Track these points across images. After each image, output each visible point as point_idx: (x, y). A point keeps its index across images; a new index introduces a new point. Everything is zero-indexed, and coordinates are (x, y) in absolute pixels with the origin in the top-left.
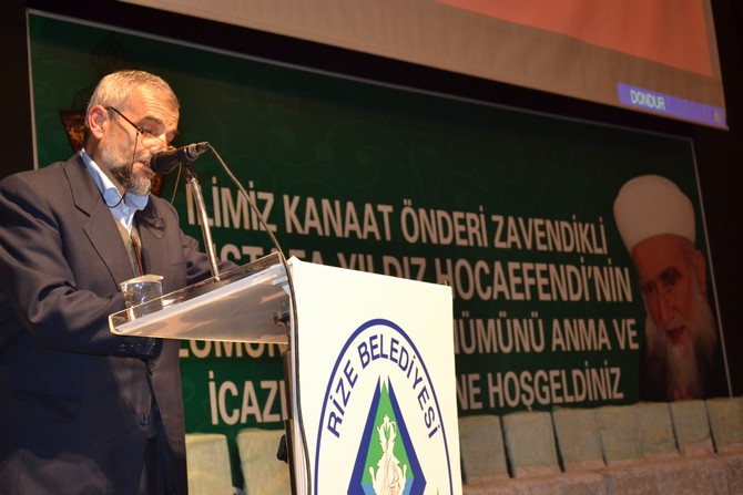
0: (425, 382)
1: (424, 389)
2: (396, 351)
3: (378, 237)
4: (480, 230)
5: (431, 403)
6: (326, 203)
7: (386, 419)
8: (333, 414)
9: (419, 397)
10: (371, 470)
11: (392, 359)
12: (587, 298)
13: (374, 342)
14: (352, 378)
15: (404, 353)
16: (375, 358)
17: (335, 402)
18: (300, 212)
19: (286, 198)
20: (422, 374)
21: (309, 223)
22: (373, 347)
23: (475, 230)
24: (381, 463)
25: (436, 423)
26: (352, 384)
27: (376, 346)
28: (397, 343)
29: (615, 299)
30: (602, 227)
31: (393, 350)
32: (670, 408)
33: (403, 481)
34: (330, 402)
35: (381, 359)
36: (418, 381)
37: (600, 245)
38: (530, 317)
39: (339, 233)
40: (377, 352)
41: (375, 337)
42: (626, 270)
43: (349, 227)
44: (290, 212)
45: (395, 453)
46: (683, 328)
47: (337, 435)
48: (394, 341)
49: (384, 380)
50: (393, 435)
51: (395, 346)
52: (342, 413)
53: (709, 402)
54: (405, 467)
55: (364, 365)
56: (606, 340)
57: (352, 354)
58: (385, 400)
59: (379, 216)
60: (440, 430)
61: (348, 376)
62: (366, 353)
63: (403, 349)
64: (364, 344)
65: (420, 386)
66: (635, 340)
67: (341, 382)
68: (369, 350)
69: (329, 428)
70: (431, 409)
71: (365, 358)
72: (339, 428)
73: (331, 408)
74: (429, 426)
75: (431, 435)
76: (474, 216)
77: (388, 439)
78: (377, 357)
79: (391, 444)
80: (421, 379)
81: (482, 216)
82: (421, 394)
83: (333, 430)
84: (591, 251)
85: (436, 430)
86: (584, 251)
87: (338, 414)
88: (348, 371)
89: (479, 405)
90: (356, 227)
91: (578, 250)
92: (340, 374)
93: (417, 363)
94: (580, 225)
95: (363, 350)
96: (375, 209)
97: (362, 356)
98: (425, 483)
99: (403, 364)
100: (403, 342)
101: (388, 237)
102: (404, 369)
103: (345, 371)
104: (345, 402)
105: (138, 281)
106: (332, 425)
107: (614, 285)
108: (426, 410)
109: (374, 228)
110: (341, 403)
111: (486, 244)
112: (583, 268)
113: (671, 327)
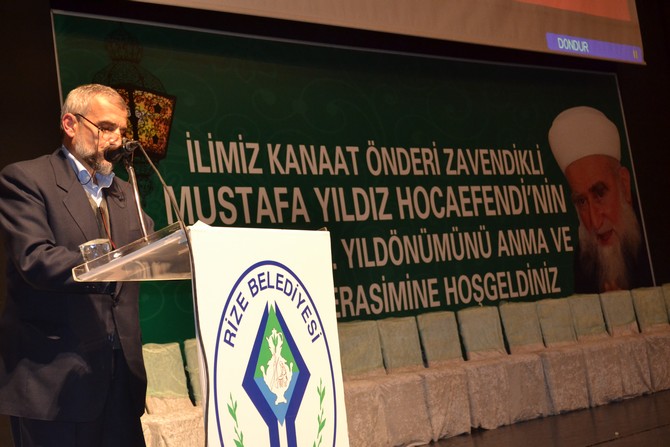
0: (308, 303)
1: (307, 307)
2: (281, 282)
3: (347, 173)
4: (434, 161)
5: (314, 317)
6: (302, 148)
7: (274, 331)
8: (228, 331)
9: (303, 314)
10: (262, 368)
11: (278, 288)
12: (527, 212)
13: (262, 278)
14: (244, 305)
15: (289, 284)
16: (262, 289)
17: (229, 323)
18: (282, 157)
19: (269, 146)
20: (304, 296)
21: (289, 165)
22: (261, 282)
23: (430, 162)
24: (270, 363)
25: (318, 331)
26: (244, 309)
27: (264, 280)
28: (282, 276)
29: (551, 211)
30: (539, 152)
31: (278, 281)
32: (600, 297)
33: (290, 375)
34: (225, 323)
35: (268, 289)
36: (300, 303)
37: (537, 168)
38: (479, 230)
39: (315, 172)
40: (264, 284)
41: (263, 274)
42: (561, 186)
43: (323, 166)
44: (273, 158)
45: (282, 354)
46: (612, 231)
47: (232, 345)
48: (278, 275)
49: (271, 304)
50: (280, 342)
51: (280, 279)
52: (236, 329)
53: (634, 291)
54: (291, 365)
55: (254, 295)
56: (545, 245)
57: (244, 287)
58: (272, 318)
59: (347, 156)
60: (322, 336)
61: (240, 304)
62: (255, 286)
63: (287, 281)
64: (253, 280)
65: (303, 306)
66: (569, 244)
67: (234, 308)
68: (258, 283)
69: (225, 340)
70: (313, 321)
71: (254, 290)
72: (233, 340)
73: (226, 326)
74: (312, 334)
75: (313, 341)
76: (428, 151)
77: (276, 345)
78: (265, 288)
79: (279, 349)
80: (304, 301)
81: (435, 150)
82: (305, 311)
83: (229, 342)
84: (530, 173)
85: (318, 336)
86: (523, 173)
87: (232, 331)
88: (240, 300)
89: (438, 304)
90: (328, 166)
91: (519, 173)
92: (233, 302)
93: (300, 289)
94: (520, 152)
95: (252, 284)
96: (344, 150)
97: (251, 288)
98: (309, 375)
99: (288, 291)
100: (287, 275)
101: (356, 173)
102: (289, 295)
103: (237, 300)
104: (238, 322)
105: (91, 243)
106: (228, 339)
107: (551, 199)
108: (309, 322)
109: (344, 166)
110: (235, 324)
111: (439, 173)
112: (523, 187)
113: (601, 231)
